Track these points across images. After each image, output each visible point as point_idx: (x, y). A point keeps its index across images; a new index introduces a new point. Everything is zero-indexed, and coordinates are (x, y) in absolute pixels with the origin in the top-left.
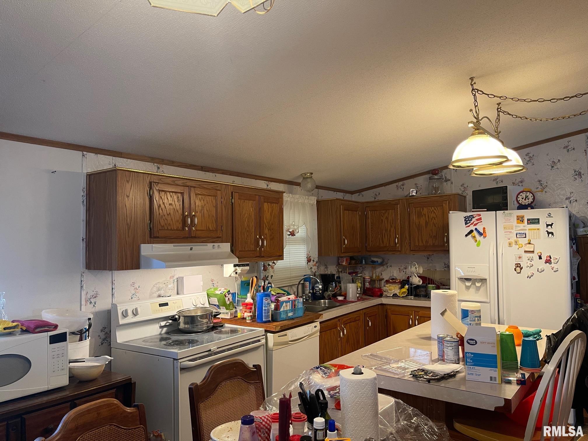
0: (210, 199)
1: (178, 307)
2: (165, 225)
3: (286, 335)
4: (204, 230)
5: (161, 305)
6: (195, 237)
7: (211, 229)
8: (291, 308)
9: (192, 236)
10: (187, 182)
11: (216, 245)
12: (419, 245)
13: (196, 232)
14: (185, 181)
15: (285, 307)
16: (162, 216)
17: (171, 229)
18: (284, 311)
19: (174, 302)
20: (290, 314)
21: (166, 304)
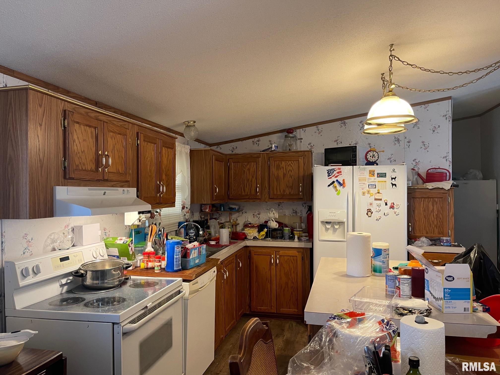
0: (120, 138)
1: (79, 261)
2: (79, 164)
3: (197, 282)
4: (114, 173)
5: (62, 260)
6: (107, 180)
7: (121, 172)
8: (197, 255)
9: (105, 179)
10: (99, 116)
11: (126, 189)
12: (277, 194)
13: (109, 174)
14: (98, 114)
15: (193, 254)
16: (76, 153)
17: (85, 169)
18: (192, 258)
19: (75, 254)
20: (197, 261)
21: (67, 258)
